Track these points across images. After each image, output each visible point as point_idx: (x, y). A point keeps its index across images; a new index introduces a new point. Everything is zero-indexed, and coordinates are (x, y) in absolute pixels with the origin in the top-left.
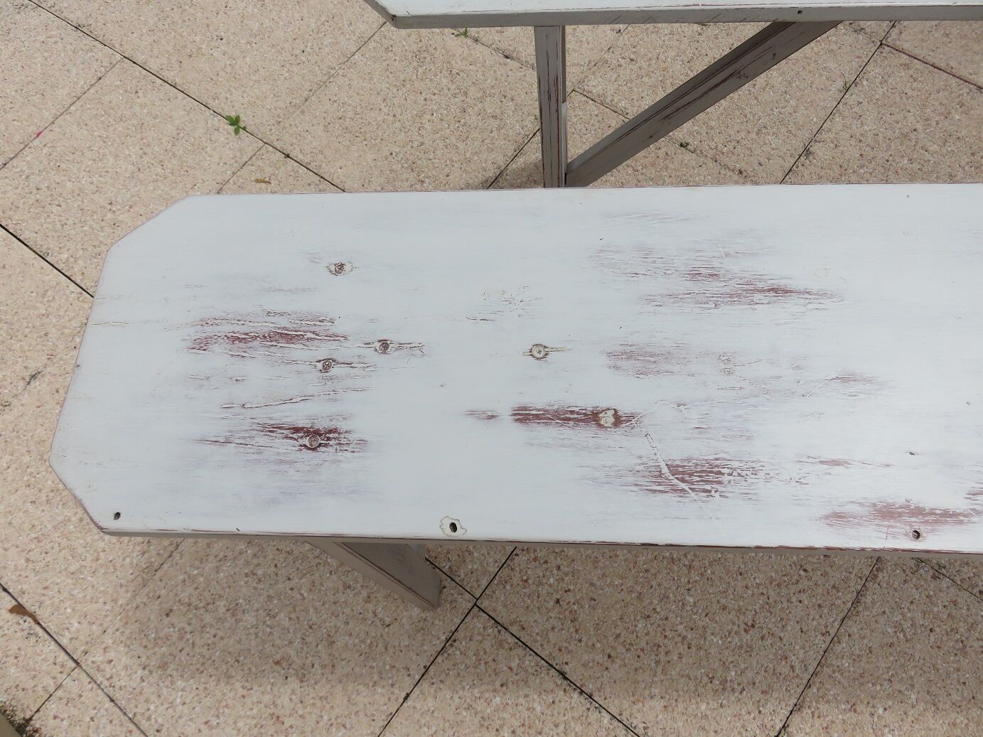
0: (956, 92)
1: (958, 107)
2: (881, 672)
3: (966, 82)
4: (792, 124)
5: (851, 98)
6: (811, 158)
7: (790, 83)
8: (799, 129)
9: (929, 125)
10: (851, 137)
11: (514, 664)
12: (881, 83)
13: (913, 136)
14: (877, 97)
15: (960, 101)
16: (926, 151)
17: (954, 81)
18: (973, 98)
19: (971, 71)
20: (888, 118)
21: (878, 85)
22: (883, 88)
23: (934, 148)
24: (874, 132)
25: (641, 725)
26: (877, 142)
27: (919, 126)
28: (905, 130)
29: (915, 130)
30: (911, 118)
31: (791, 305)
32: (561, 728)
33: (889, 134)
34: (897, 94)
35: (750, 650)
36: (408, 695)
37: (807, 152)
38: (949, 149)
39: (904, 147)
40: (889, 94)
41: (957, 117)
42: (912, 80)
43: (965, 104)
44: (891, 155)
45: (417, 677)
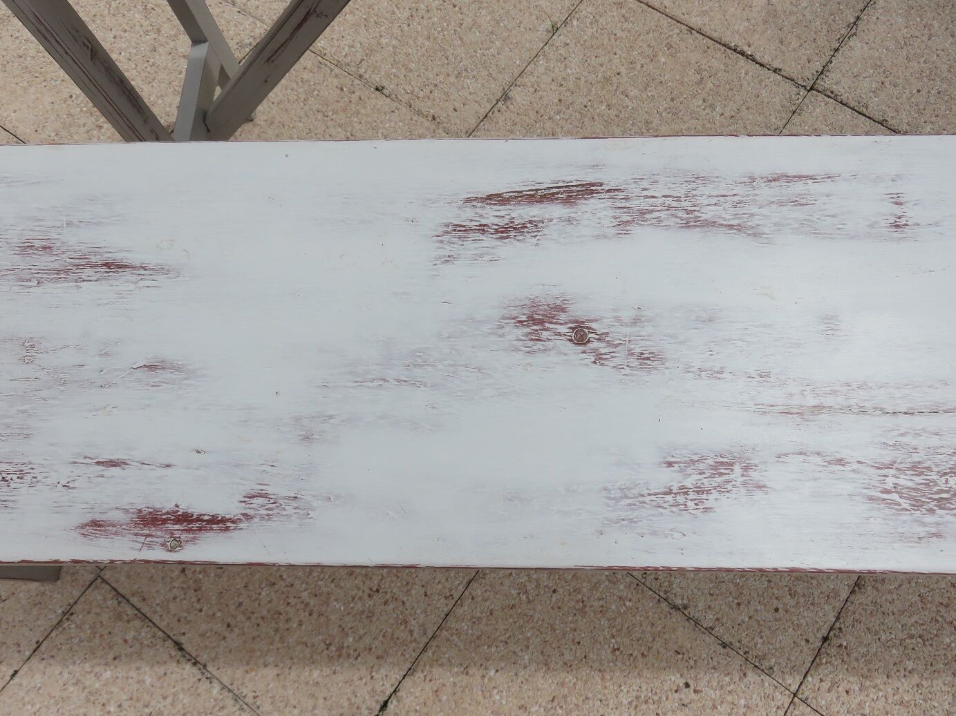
0: (665, 34)
1: (666, 49)
2: (498, 634)
3: (678, 22)
4: (494, 67)
5: (558, 40)
6: (508, 103)
7: (498, 23)
8: (500, 72)
9: (634, 68)
10: (553, 81)
11: (129, 637)
12: (591, 24)
13: (615, 80)
14: (586, 37)
15: (668, 43)
16: (626, 96)
17: (665, 21)
18: (682, 40)
19: (684, 11)
20: (593, 61)
21: (588, 25)
22: (592, 28)
23: (634, 92)
24: (576, 76)
25: (251, 695)
26: (578, 86)
27: (623, 70)
28: (609, 73)
29: (618, 74)
30: (616, 61)
31: (122, 282)
32: (169, 700)
33: (591, 77)
34: (606, 35)
35: (370, 615)
36: (16, 672)
37: (506, 97)
38: (650, 94)
39: (605, 92)
40: (598, 35)
41: (663, 60)
42: (623, 20)
43: (674, 45)
44: (590, 101)
45: (27, 653)
